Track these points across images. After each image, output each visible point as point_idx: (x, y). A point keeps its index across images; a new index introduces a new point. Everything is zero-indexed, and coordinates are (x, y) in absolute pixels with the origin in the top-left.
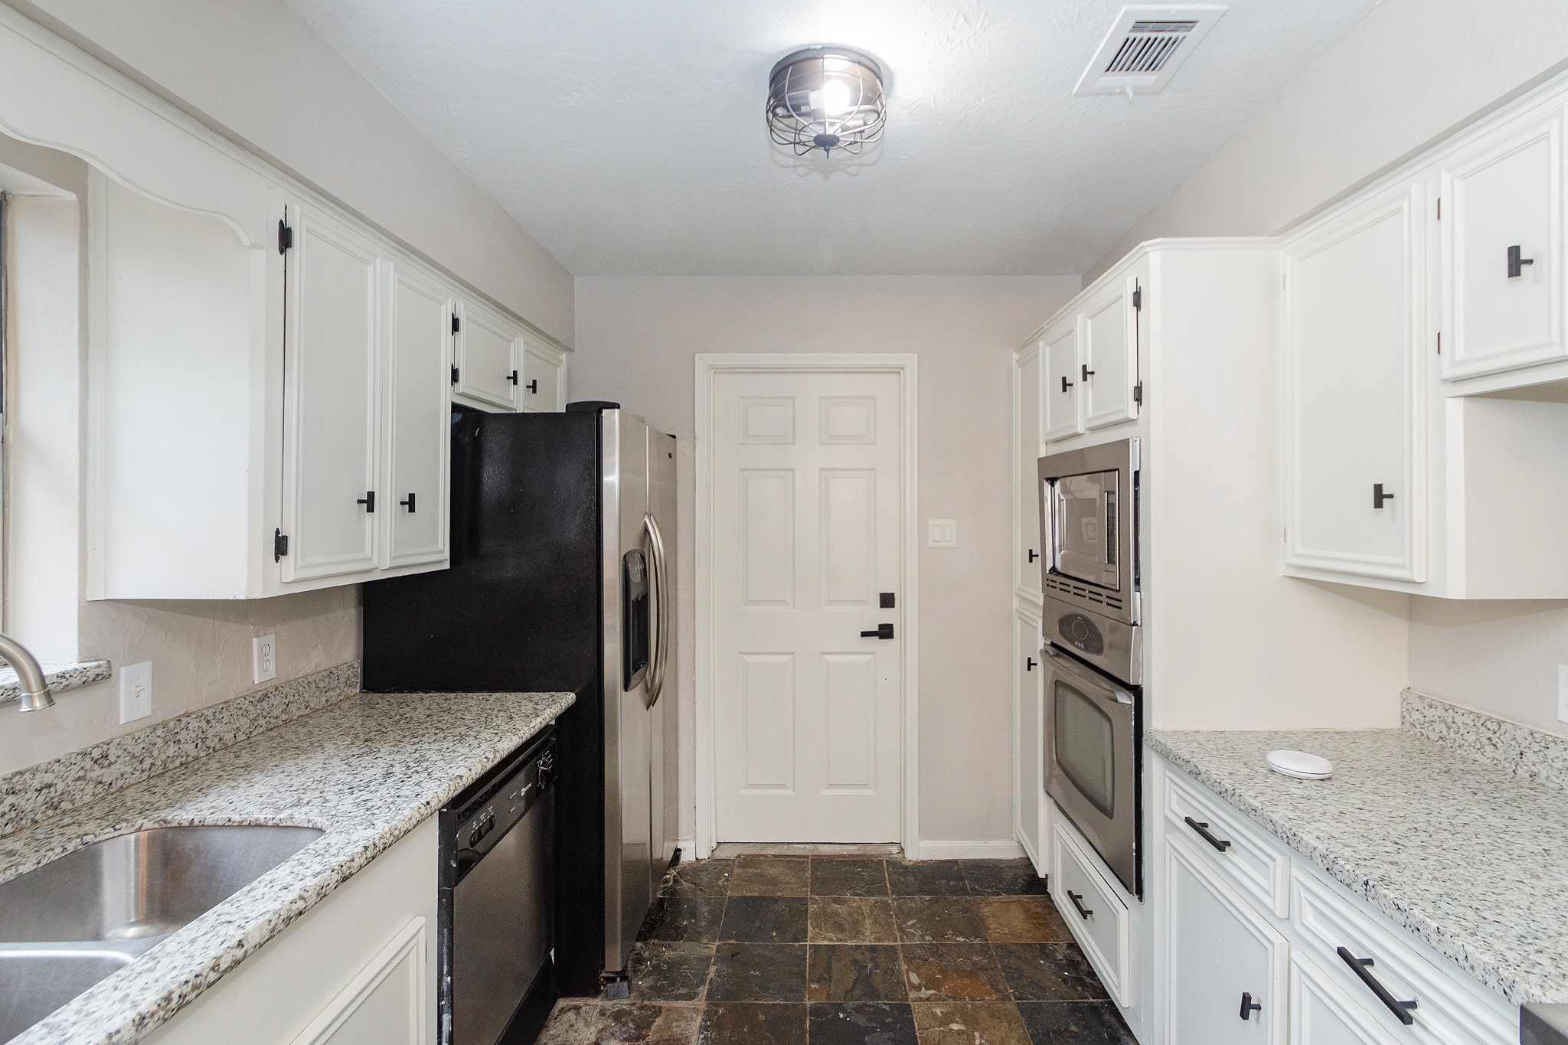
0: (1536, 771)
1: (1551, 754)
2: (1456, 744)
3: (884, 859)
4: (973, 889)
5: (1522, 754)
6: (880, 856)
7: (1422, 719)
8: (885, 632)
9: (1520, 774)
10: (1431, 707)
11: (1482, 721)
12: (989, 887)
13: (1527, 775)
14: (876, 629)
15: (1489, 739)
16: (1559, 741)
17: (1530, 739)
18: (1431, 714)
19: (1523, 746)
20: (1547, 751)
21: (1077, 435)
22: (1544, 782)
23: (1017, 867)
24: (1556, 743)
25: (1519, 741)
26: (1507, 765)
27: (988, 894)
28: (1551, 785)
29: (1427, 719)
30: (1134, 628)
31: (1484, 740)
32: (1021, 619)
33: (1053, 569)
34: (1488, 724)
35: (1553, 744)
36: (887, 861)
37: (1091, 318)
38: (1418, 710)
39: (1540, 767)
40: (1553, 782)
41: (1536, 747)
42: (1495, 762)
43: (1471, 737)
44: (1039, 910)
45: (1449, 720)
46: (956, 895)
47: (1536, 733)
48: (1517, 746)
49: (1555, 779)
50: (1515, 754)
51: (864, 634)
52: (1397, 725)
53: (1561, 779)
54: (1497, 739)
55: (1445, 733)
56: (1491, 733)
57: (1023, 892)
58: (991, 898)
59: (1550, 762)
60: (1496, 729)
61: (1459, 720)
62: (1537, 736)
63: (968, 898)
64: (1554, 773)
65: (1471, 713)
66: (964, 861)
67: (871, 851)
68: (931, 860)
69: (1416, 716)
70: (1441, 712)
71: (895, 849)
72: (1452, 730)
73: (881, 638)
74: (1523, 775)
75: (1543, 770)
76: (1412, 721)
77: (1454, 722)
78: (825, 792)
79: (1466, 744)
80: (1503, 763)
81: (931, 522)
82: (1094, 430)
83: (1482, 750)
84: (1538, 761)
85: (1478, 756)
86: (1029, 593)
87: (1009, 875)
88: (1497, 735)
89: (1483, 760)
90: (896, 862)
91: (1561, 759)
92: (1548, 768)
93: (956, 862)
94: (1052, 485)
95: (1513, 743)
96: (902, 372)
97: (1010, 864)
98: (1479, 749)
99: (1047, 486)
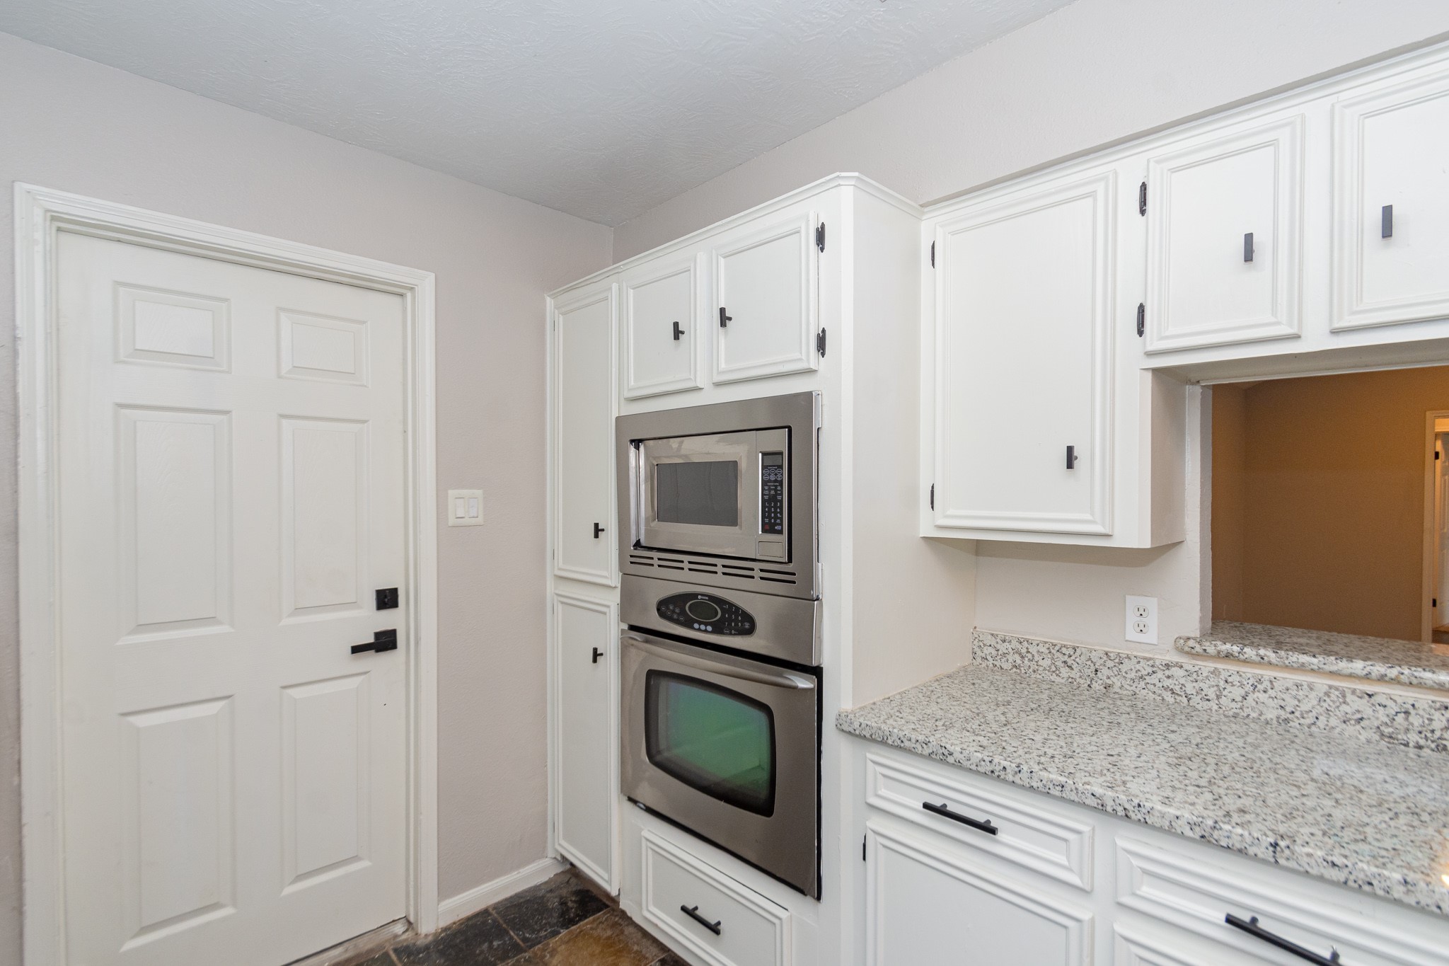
0: (1111, 683)
1: (1124, 668)
2: (1031, 670)
3: (390, 949)
4: (525, 940)
5: (1096, 671)
6: (381, 946)
7: (994, 653)
8: (385, 642)
9: (1095, 687)
10: (1004, 641)
11: (1057, 648)
12: (541, 929)
13: (1102, 687)
14: (371, 640)
15: (1065, 662)
16: (1132, 657)
17: (1105, 658)
18: (1003, 648)
19: (1098, 664)
20: (1121, 666)
21: (697, 389)
22: (1119, 690)
23: (559, 888)
24: (1130, 658)
25: (1094, 661)
26: (1082, 681)
27: (546, 937)
28: (1125, 692)
29: (1000, 652)
30: (816, 602)
31: (1059, 664)
32: (562, 603)
33: (638, 545)
34: (1064, 650)
35: (1126, 660)
36: (395, 950)
37: (724, 257)
38: (990, 646)
39: (1115, 680)
40: (1127, 690)
41: (1110, 664)
42: (1070, 680)
43: (1047, 663)
44: (609, 933)
45: (1024, 651)
46: (509, 958)
47: (1110, 652)
48: (1092, 665)
49: (1128, 687)
50: (1090, 672)
51: (356, 650)
52: (967, 660)
53: (1134, 686)
54: (1073, 662)
55: (1019, 661)
56: (1067, 657)
57: (583, 917)
58: (553, 942)
59: (1124, 674)
60: (1072, 653)
61: (1033, 649)
62: (1111, 655)
63: (527, 955)
64: (1128, 682)
65: (1046, 643)
66: (496, 907)
67: (364, 945)
68: (454, 923)
69: (987, 650)
70: (1015, 644)
71: (399, 928)
72: (1026, 659)
73: (378, 651)
74: (1098, 687)
75: (1117, 682)
76: (984, 656)
77: (1028, 652)
78: (288, 890)
79: (1041, 669)
80: (1078, 680)
81: (452, 493)
82: (718, 385)
83: (1058, 672)
84: (1113, 674)
85: (1054, 677)
86: (577, 572)
87: (554, 903)
88: (1073, 658)
89: (1058, 680)
90: (407, 947)
91: (1134, 671)
92: (1122, 679)
93: (485, 912)
94: (637, 448)
95: (1088, 663)
96: (409, 295)
97: (550, 887)
98: (1054, 672)
99: (632, 450)
